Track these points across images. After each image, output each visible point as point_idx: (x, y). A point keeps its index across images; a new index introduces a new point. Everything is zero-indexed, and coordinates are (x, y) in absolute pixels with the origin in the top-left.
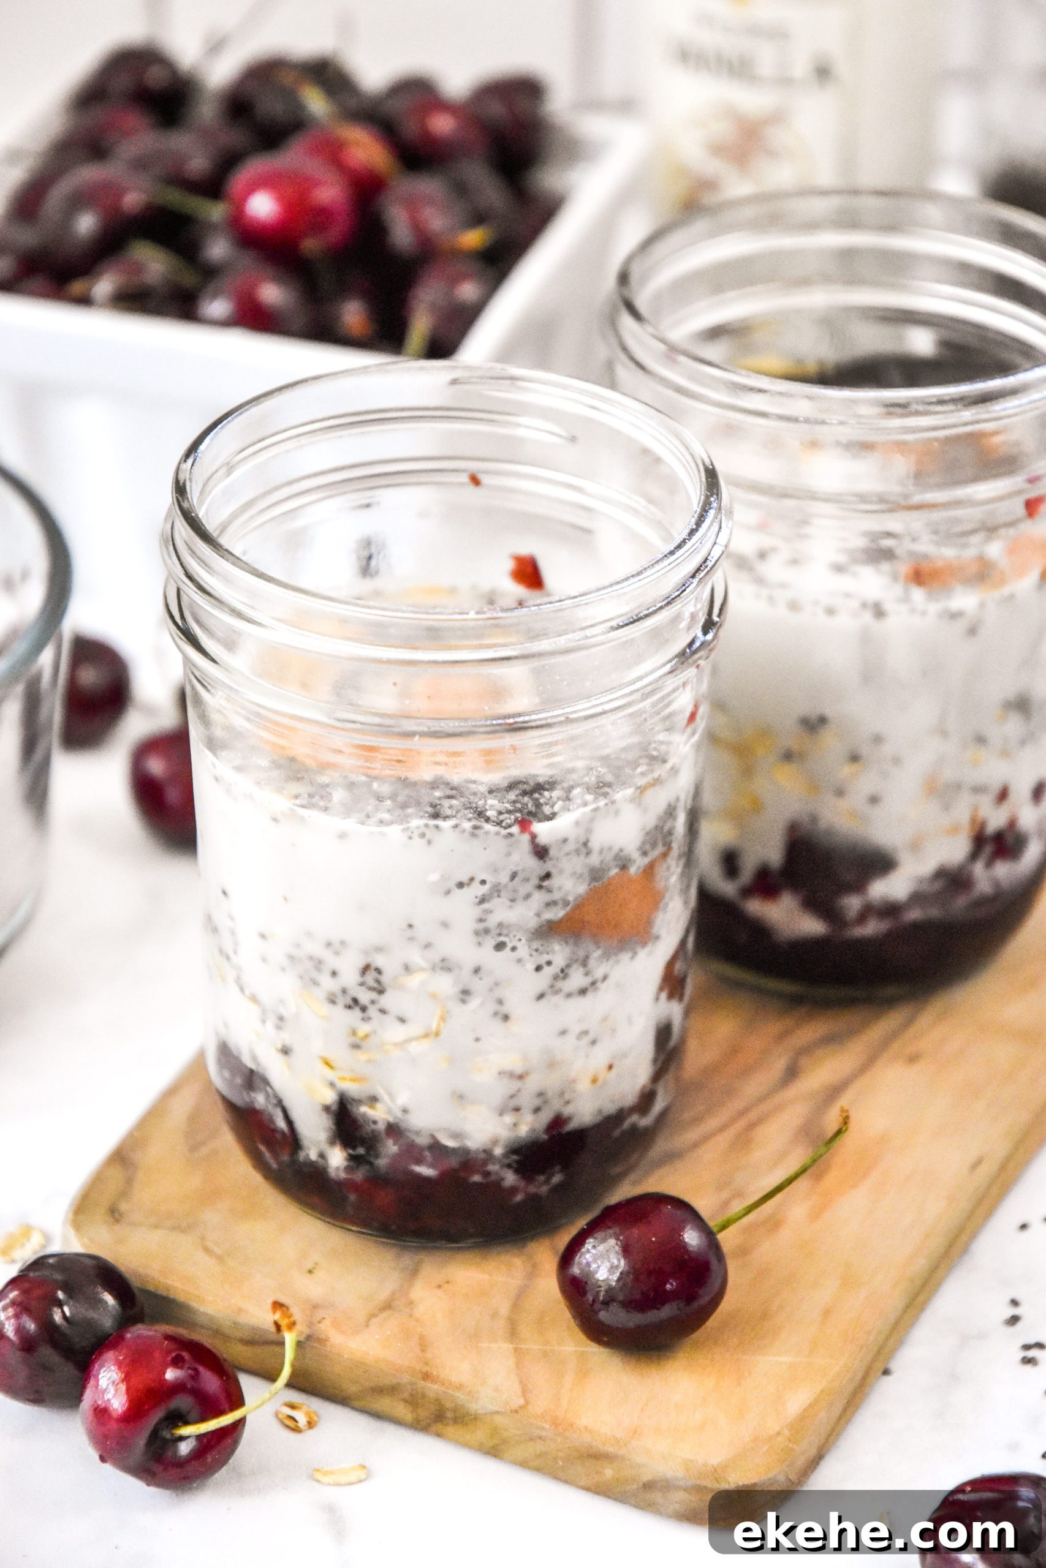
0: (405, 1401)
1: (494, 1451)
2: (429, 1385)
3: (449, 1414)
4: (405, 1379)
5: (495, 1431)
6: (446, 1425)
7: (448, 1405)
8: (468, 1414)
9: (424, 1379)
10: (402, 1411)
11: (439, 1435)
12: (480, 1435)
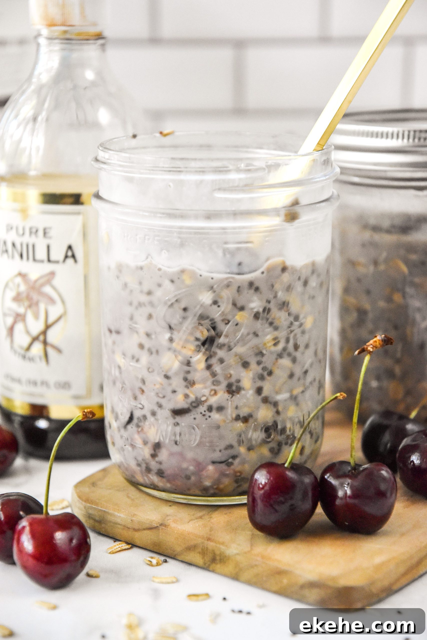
0: (199, 553)
1: (235, 577)
2: (209, 542)
3: (218, 558)
4: (200, 541)
5: (237, 565)
6: (217, 564)
7: (217, 552)
8: (225, 556)
9: (207, 540)
10: (198, 559)
11: (213, 571)
12: (229, 568)
